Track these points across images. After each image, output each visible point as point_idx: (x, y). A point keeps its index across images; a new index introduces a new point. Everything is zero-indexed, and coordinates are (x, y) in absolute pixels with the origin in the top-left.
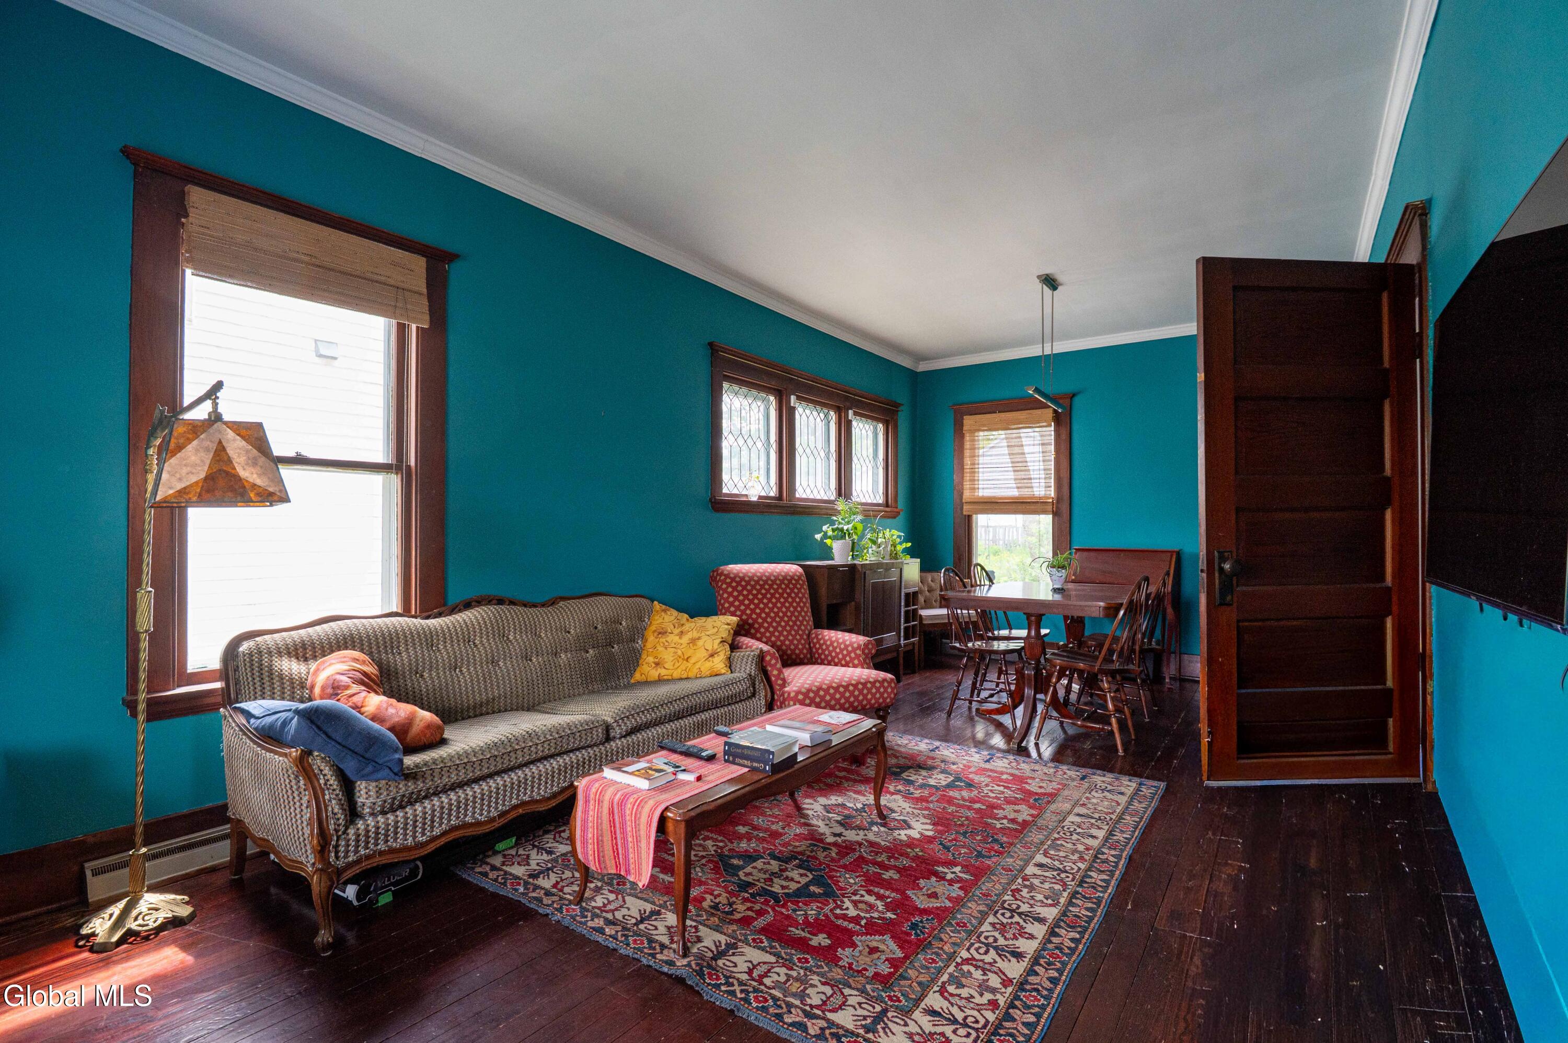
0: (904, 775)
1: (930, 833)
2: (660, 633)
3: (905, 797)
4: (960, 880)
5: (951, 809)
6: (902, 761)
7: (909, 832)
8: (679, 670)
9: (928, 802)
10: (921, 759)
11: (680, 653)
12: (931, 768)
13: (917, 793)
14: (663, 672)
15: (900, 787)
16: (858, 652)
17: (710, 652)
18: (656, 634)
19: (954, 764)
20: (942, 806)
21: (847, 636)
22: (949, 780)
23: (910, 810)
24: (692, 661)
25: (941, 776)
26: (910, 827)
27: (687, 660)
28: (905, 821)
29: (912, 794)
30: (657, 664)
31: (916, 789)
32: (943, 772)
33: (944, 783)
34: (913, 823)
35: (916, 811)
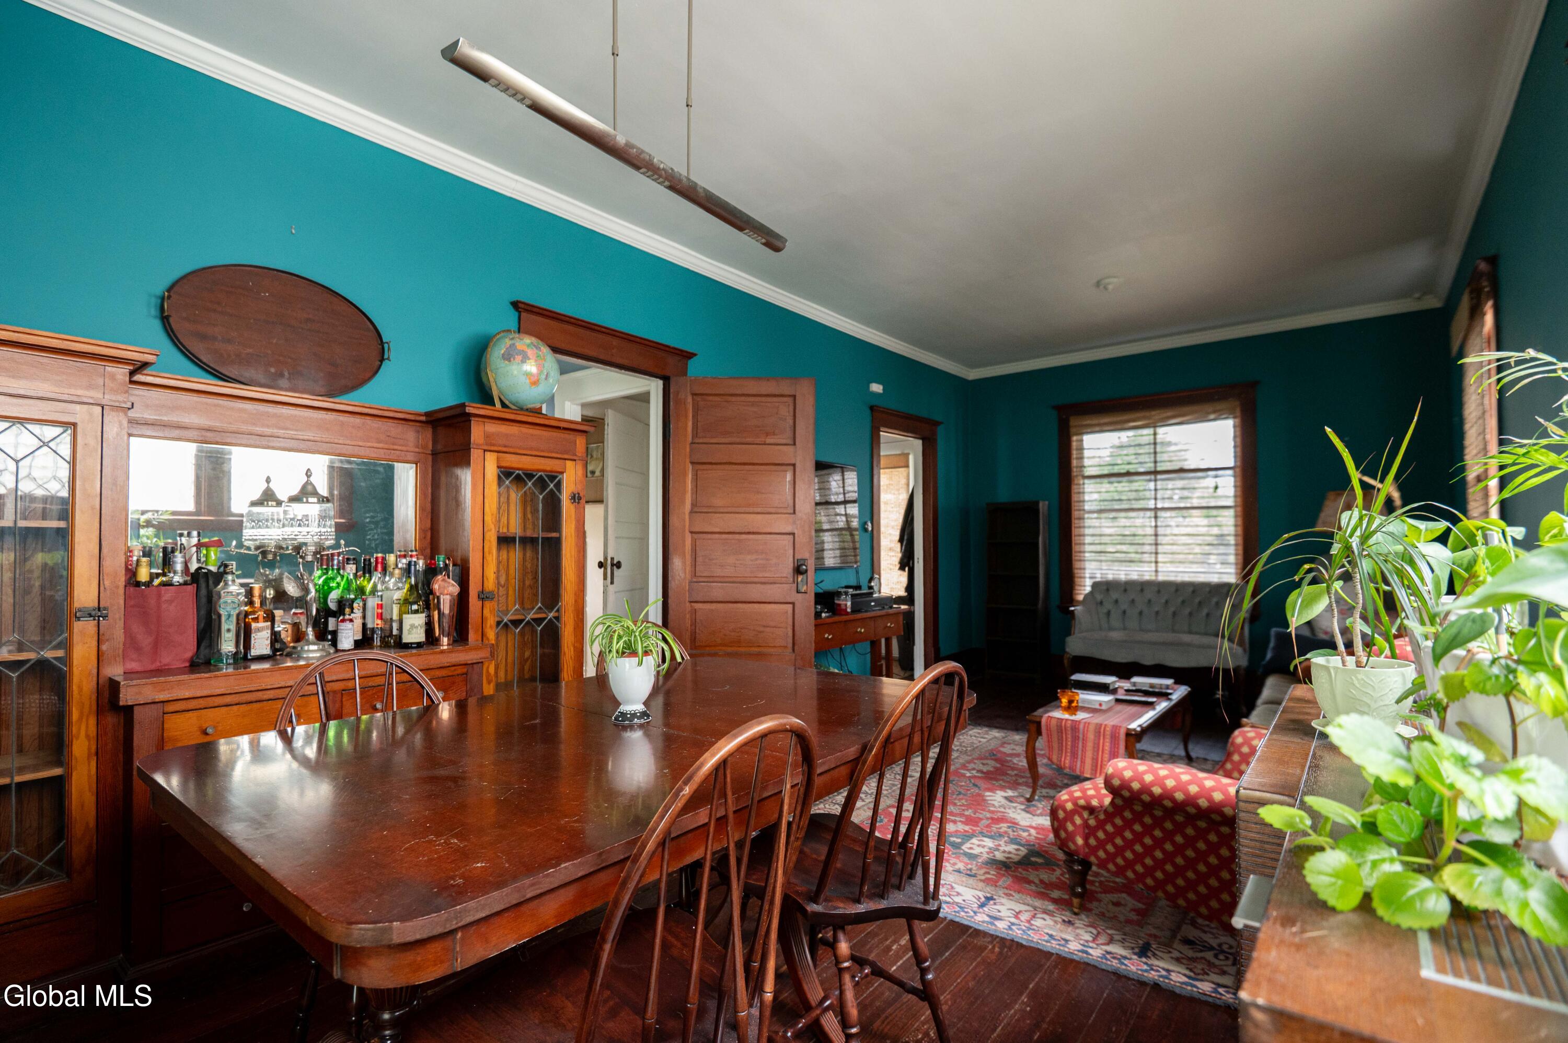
0: (1023, 851)
1: (988, 794)
3: (1017, 824)
4: (968, 770)
5: (969, 812)
6: (1033, 875)
7: (1006, 794)
9: (992, 819)
10: (1006, 881)
12: (994, 863)
13: (1004, 827)
15: (1025, 834)
19: (959, 871)
20: (977, 815)
22: (968, 845)
23: (1007, 811)
25: (977, 851)
26: (1006, 798)
28: (1011, 801)
29: (1009, 827)
31: (1006, 832)
32: (972, 857)
33: (974, 841)
34: (1004, 801)
35: (1002, 810)
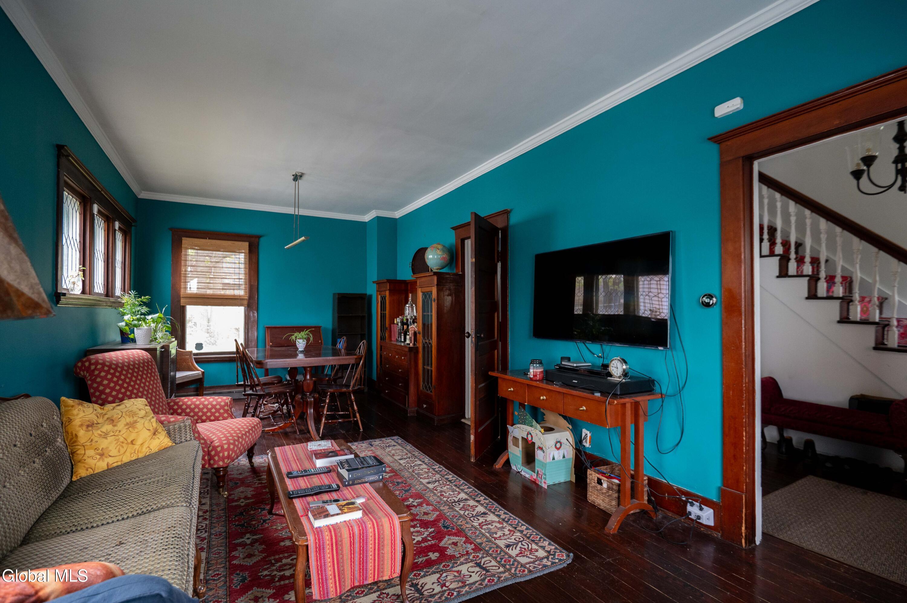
2: (88, 426)
8: (128, 454)
11: (122, 439)
14: (111, 460)
16: (226, 408)
17: (152, 431)
18: (84, 428)
21: (211, 399)
24: (139, 442)
27: (132, 442)
30: (102, 455)
